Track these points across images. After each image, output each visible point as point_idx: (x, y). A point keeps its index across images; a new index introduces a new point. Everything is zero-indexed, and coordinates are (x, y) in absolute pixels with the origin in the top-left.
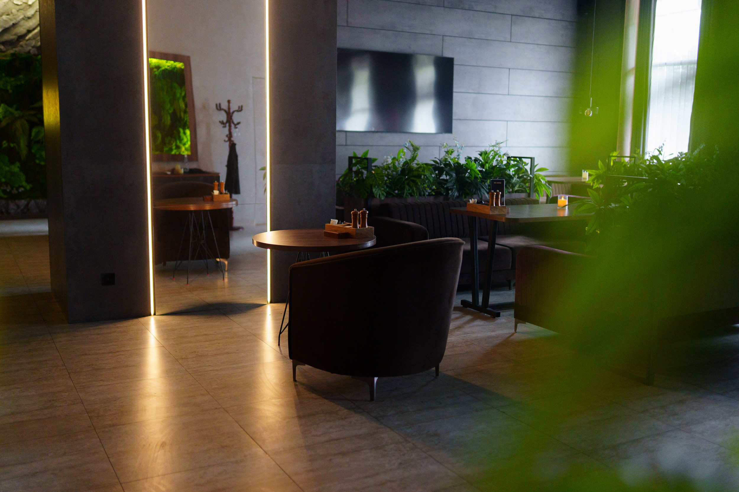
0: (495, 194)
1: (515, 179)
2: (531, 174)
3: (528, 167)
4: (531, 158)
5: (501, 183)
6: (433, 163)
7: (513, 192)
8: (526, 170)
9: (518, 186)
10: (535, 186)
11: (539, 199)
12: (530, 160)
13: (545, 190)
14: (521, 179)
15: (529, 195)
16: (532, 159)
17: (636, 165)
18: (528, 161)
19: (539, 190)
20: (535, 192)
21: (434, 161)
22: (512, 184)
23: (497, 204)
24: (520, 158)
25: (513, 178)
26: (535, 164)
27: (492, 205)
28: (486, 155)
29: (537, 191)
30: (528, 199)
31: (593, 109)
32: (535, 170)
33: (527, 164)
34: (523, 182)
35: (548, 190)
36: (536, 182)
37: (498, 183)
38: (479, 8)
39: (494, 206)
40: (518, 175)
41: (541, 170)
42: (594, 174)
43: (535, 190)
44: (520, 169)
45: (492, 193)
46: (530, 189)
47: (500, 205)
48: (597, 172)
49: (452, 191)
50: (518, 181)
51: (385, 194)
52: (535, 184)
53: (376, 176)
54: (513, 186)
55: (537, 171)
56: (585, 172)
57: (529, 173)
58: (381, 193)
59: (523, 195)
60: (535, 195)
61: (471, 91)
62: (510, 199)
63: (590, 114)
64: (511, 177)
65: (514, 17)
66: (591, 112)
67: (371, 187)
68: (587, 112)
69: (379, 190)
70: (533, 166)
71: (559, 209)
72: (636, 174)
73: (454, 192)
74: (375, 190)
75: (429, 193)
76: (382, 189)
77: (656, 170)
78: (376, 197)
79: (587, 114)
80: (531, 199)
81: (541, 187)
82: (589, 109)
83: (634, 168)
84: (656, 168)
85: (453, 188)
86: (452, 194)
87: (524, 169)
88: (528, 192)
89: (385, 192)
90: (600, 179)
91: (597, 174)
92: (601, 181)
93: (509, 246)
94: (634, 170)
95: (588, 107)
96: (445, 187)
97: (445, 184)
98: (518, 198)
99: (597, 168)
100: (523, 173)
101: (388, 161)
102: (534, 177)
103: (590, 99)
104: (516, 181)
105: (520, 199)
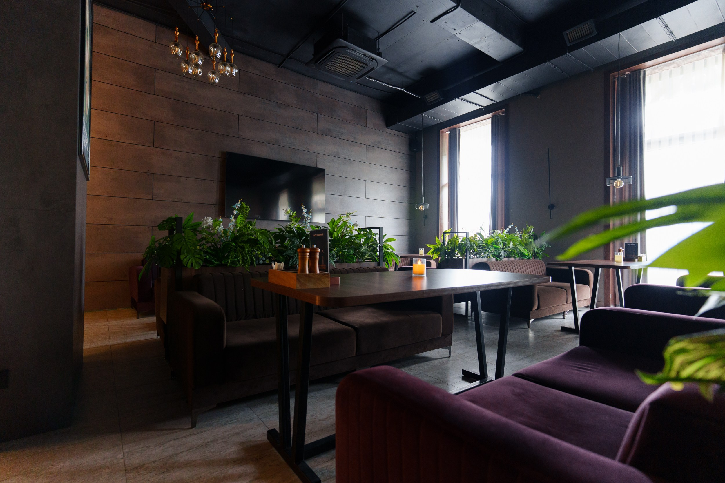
0: (309, 251)
2: (380, 243)
3: (377, 237)
4: (379, 228)
5: (322, 235)
7: (363, 261)
8: (375, 240)
9: (367, 255)
10: (384, 256)
11: (388, 268)
12: (378, 230)
13: (394, 259)
14: (370, 249)
15: (379, 264)
17: (468, 239)
18: (376, 231)
19: (388, 259)
20: (384, 261)
21: (278, 229)
22: (362, 253)
23: (312, 269)
24: (370, 229)
25: (362, 247)
26: (384, 234)
27: (303, 270)
29: (386, 260)
30: (378, 267)
31: (425, 204)
32: (384, 240)
33: (376, 234)
34: (372, 251)
35: (397, 259)
36: (385, 252)
37: (319, 235)
38: (343, 137)
39: (307, 272)
40: (368, 244)
41: (389, 240)
42: (433, 247)
43: (384, 259)
44: (368, 238)
45: (303, 249)
46: (379, 259)
47: (318, 272)
48: (435, 246)
49: (293, 260)
50: (367, 249)
51: (202, 263)
52: (384, 253)
53: (187, 240)
54: (363, 254)
55: (385, 241)
56: (422, 249)
57: (378, 242)
58: (194, 262)
59: (373, 264)
60: (385, 263)
62: (358, 268)
63: (423, 209)
64: (360, 246)
65: (368, 147)
66: (424, 207)
67: (179, 253)
68: (421, 207)
69: (191, 257)
70: (381, 236)
71: (416, 277)
72: (469, 246)
73: (295, 260)
74: (186, 257)
75: (263, 261)
76: (198, 256)
77: (482, 243)
78: (187, 266)
79: (421, 209)
80: (380, 267)
81: (389, 256)
82: (422, 205)
83: (467, 241)
84: (481, 242)
85: (294, 256)
86: (293, 263)
87: (373, 238)
88: (377, 262)
89: (201, 260)
90: (438, 252)
91: (434, 248)
92: (439, 253)
93: (354, 325)
94: (467, 243)
95: (421, 203)
96: (284, 254)
97: (285, 252)
98: (368, 267)
99: (435, 243)
100: (372, 242)
101: (207, 223)
102: (383, 246)
103: (423, 198)
104: (364, 249)
105: (369, 268)
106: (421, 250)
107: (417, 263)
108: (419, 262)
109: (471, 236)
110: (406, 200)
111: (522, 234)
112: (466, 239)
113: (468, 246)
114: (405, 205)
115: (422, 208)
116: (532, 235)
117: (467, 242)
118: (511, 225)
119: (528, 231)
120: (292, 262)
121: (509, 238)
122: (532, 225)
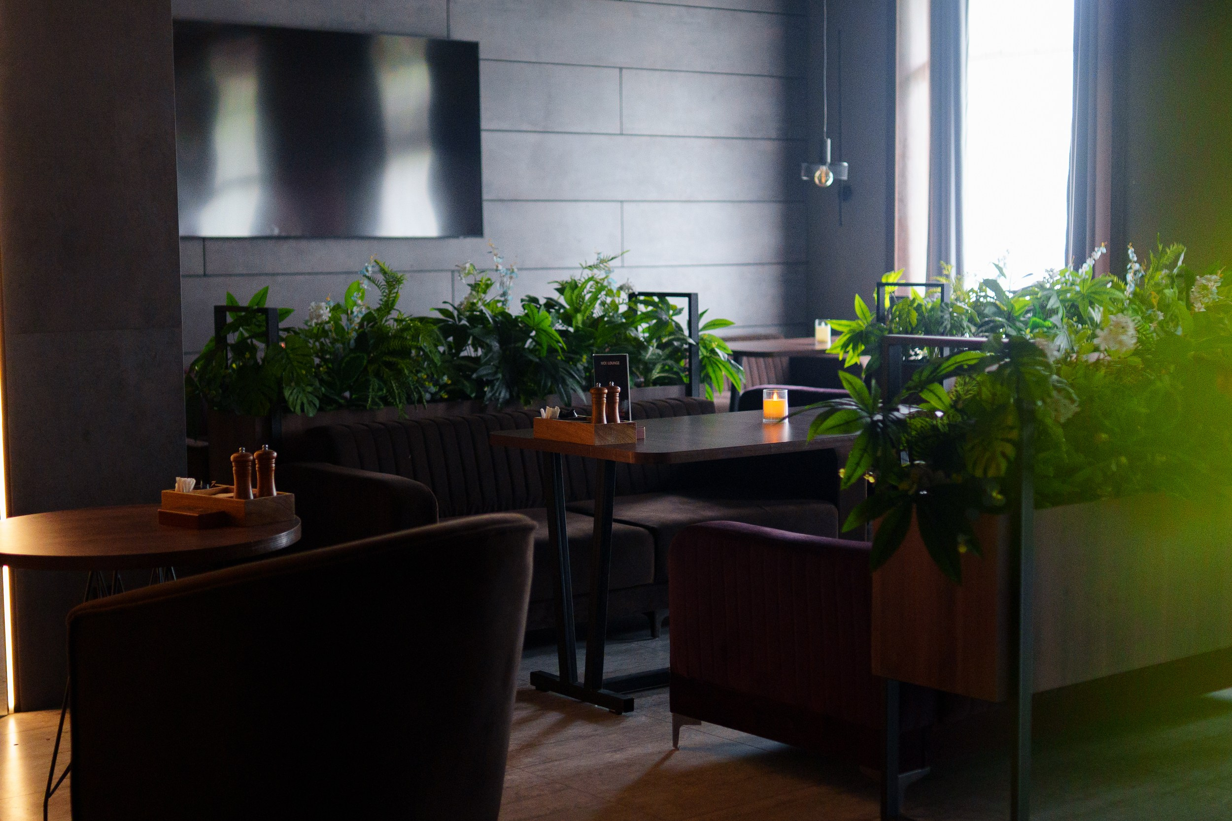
0: (606, 391)
1: (652, 351)
2: (690, 336)
3: (682, 320)
4: (689, 295)
5: (617, 363)
6: (440, 316)
7: (647, 383)
8: (679, 328)
9: (659, 367)
10: (702, 367)
11: (712, 399)
12: (686, 299)
13: (727, 375)
14: (667, 351)
15: (689, 391)
16: (691, 298)
17: (947, 304)
18: (681, 303)
19: (712, 375)
20: (702, 381)
21: (442, 311)
22: (646, 364)
23: (611, 418)
24: (662, 296)
25: (646, 349)
26: (700, 312)
27: (600, 420)
28: (576, 292)
29: (707, 379)
30: (687, 400)
31: (834, 166)
32: (701, 325)
33: (681, 311)
34: (671, 356)
35: (735, 375)
36: (704, 357)
37: (610, 363)
39: (605, 422)
40: (659, 339)
41: (714, 324)
42: (845, 330)
43: (702, 375)
44: (661, 324)
45: (596, 388)
46: (690, 376)
47: (619, 421)
48: (853, 324)
49: (492, 388)
50: (658, 354)
51: (317, 403)
52: (701, 361)
53: (291, 356)
54: (648, 368)
55: (704, 328)
56: (823, 324)
57: (686, 333)
58: (305, 401)
59: (674, 392)
60: (704, 388)
61: (525, 127)
62: (644, 404)
63: (827, 180)
64: (641, 346)
66: (831, 175)
67: (279, 383)
68: (820, 175)
69: (300, 393)
70: (694, 316)
71: (767, 425)
72: (949, 326)
73: (497, 389)
74: (291, 394)
75: (431, 394)
76: (310, 389)
77: (995, 314)
78: (294, 412)
79: (820, 181)
80: (694, 399)
81: (717, 369)
82: (824, 168)
83: (942, 311)
84: (993, 309)
85: (495, 380)
86: (493, 395)
87: (673, 323)
88: (685, 384)
89: (316, 396)
90: (860, 344)
91: (851, 331)
92: (863, 347)
93: (647, 524)
94: (942, 317)
95: (823, 162)
96: (474, 376)
97: (474, 370)
98: (663, 398)
99: (852, 316)
100: (671, 334)
101: (320, 316)
102: (698, 344)
103: (826, 142)
104: (653, 354)
105: (666, 402)
106: (820, 324)
107: (770, 398)
108: (775, 396)
109: (969, 289)
110: (772, 129)
111: (1145, 271)
112: (941, 305)
113: (946, 327)
114: (769, 147)
115: (825, 177)
116: (1178, 276)
117: (942, 314)
118: (1101, 248)
119: (1165, 260)
120: (490, 394)
121: (1090, 291)
122: (1178, 241)
